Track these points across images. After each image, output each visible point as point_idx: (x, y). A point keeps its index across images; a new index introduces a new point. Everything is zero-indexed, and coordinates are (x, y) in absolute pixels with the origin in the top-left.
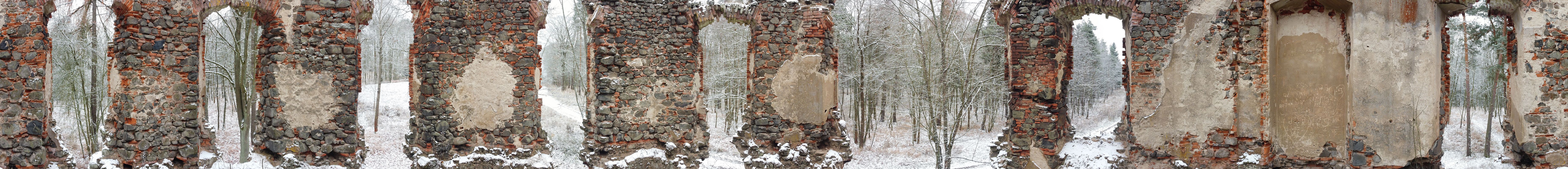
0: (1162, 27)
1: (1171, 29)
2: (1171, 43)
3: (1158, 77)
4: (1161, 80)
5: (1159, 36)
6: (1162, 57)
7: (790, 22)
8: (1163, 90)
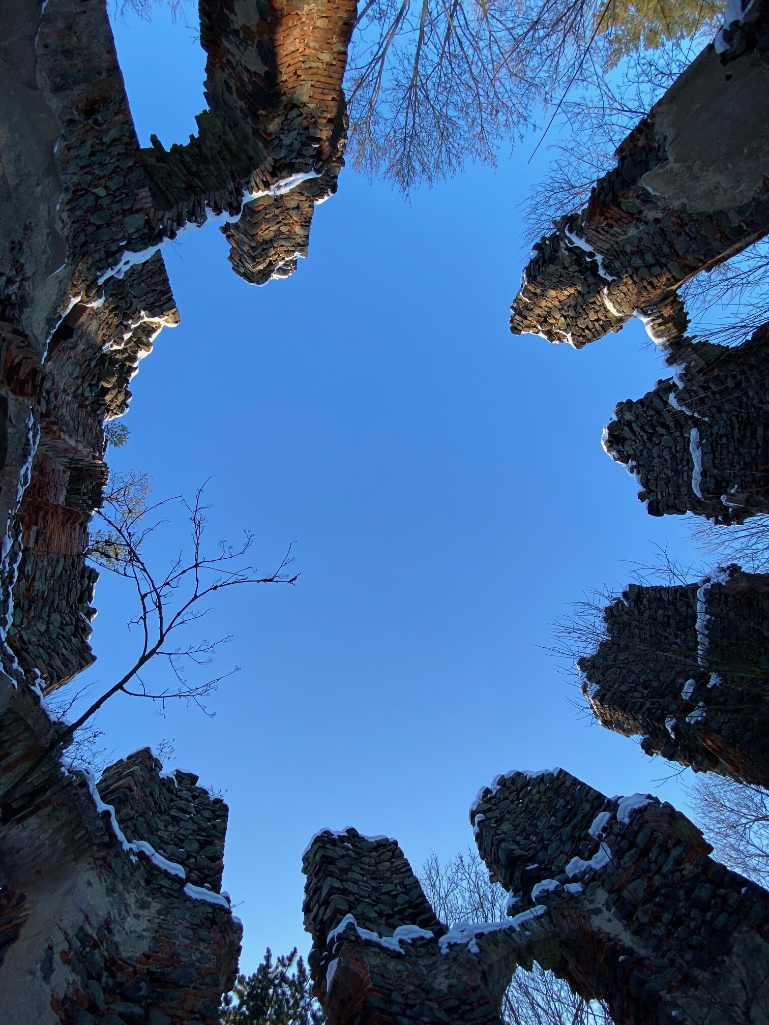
0: (96, 208)
1: (78, 213)
2: (67, 189)
3: (65, 107)
4: (55, 103)
5: (95, 191)
6: (73, 153)
7: (632, 254)
8: (42, 80)
